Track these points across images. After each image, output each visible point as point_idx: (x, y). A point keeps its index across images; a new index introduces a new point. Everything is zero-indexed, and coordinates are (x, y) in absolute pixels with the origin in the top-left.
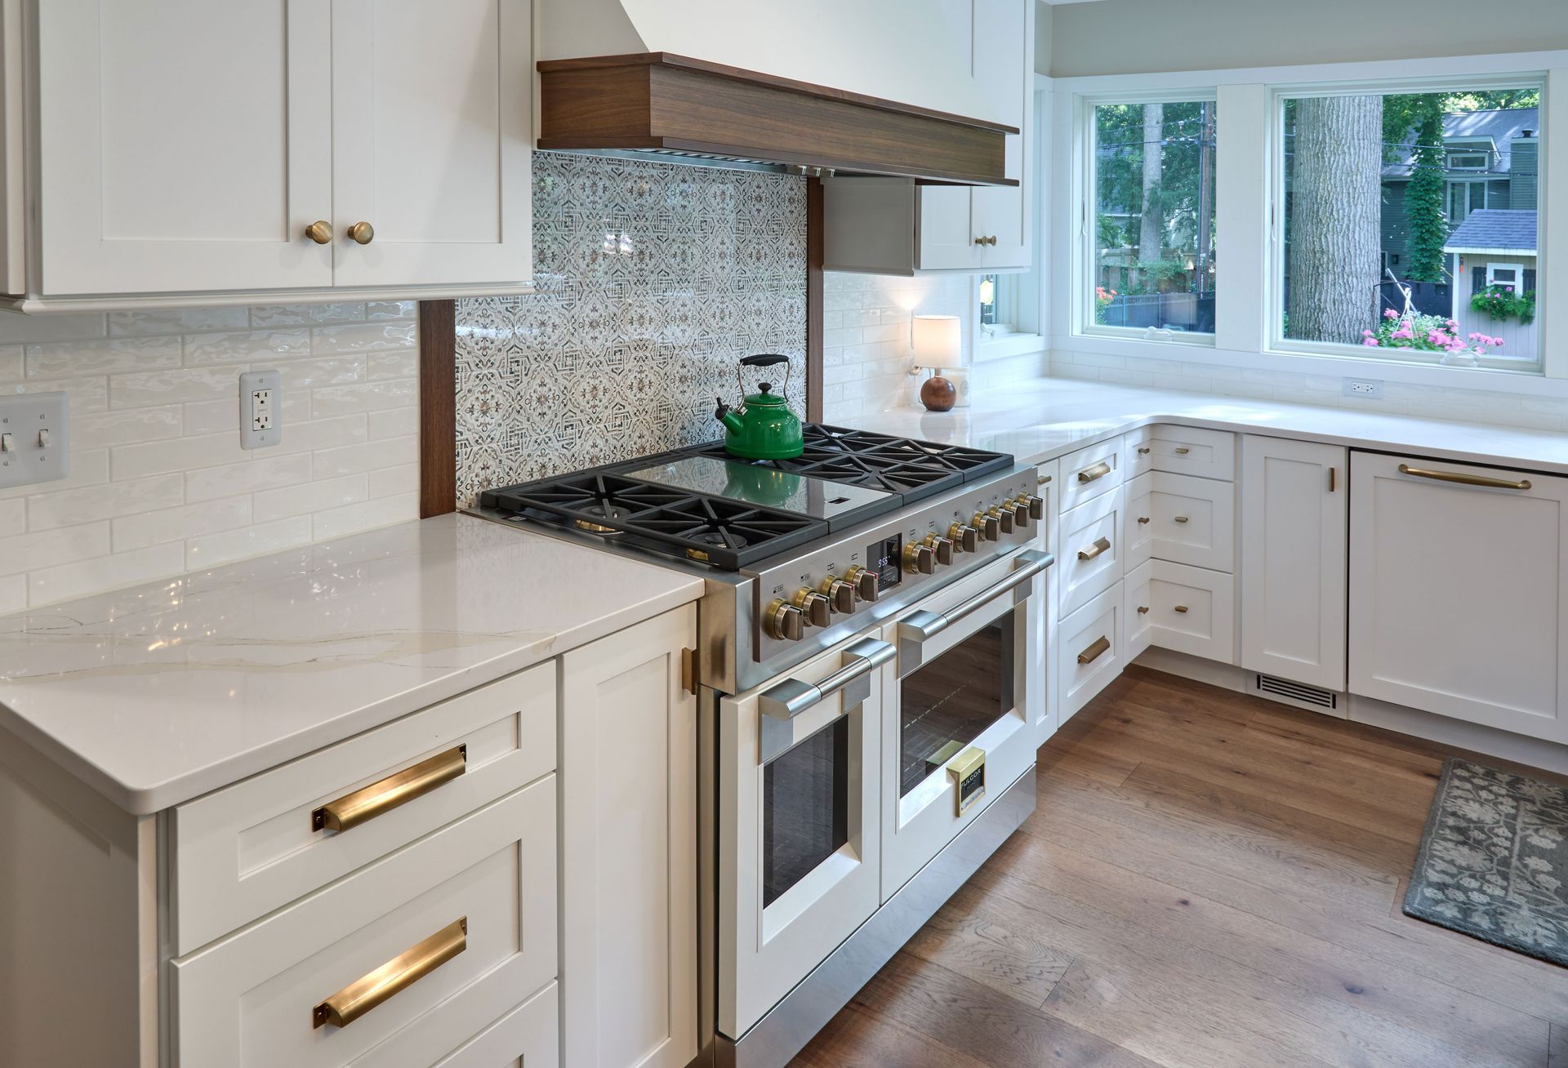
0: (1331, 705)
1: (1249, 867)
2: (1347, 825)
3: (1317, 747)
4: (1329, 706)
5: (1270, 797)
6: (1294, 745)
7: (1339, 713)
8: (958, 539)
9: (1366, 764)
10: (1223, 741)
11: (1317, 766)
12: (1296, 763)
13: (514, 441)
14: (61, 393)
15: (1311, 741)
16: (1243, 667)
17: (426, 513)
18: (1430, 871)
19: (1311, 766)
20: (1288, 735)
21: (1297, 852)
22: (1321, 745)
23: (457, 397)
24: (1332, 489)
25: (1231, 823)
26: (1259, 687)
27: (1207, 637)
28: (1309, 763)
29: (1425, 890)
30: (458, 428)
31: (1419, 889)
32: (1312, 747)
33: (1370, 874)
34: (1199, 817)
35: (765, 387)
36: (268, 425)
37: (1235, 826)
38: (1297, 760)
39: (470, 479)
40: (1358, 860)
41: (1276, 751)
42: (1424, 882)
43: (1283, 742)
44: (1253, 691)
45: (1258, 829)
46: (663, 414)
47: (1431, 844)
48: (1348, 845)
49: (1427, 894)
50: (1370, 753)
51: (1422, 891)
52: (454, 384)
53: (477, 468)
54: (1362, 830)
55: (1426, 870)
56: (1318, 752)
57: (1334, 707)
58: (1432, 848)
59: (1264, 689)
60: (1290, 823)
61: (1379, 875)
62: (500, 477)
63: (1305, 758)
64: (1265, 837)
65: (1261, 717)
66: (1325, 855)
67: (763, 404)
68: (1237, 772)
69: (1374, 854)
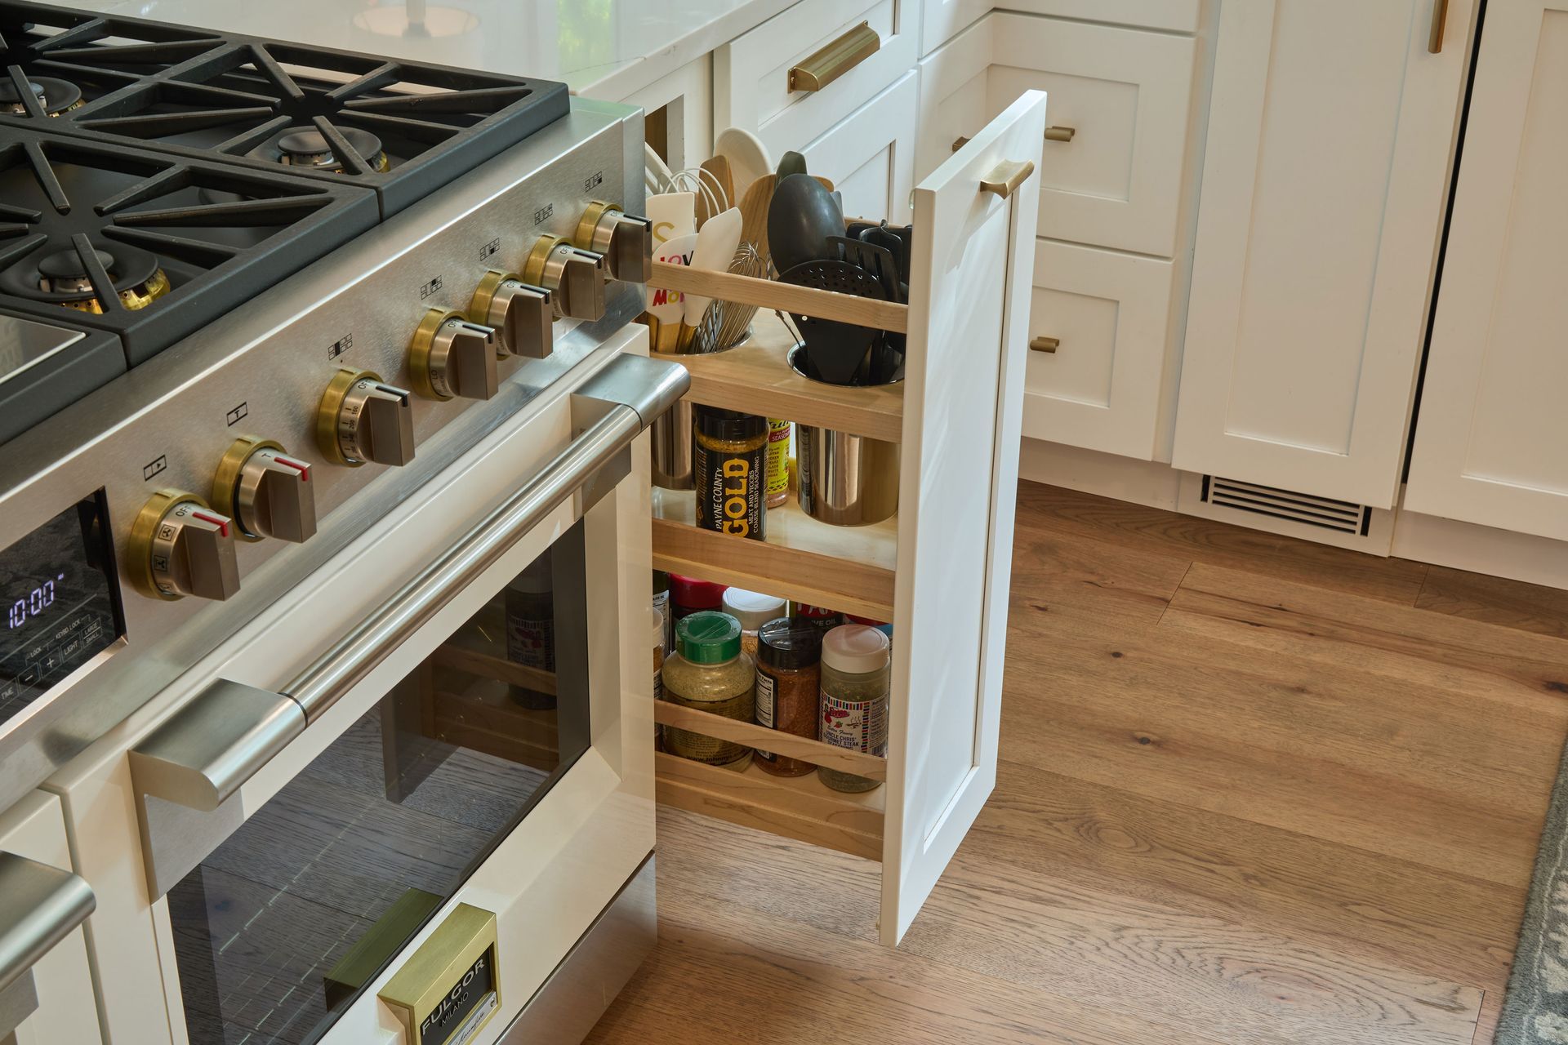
0: (1358, 528)
1: (1153, 1017)
2: (1378, 857)
3: (1322, 643)
4: (1353, 532)
5: (1212, 802)
6: (1272, 643)
7: (1375, 545)
8: (346, 427)
9: (1424, 675)
10: (1117, 655)
11: (1320, 695)
12: (1274, 694)
15: (1311, 628)
16: (1177, 464)
18: (1551, 963)
19: (1305, 696)
20: (1262, 614)
21: (1265, 955)
22: (1331, 636)
24: (1436, 46)
25: (1120, 892)
26: (1205, 498)
27: (1100, 405)
28: (1301, 690)
29: (1538, 1020)
31: (1526, 1018)
32: (1312, 642)
33: (1421, 992)
34: (1048, 885)
37: (1127, 900)
38: (1277, 686)
40: (1395, 952)
41: (1232, 665)
42: (1537, 1000)
43: (1247, 639)
44: (1193, 507)
45: (1180, 898)
47: (1555, 888)
48: (1377, 914)
49: (1543, 1034)
50: (1432, 643)
51: (1532, 1026)
54: (1410, 864)
55: (1542, 965)
56: (1324, 655)
57: (1365, 532)
58: (1557, 896)
59: (1214, 502)
60: (1250, 871)
61: (1438, 990)
63: (1295, 677)
64: (1195, 920)
65: (1206, 574)
66: (1325, 952)
68: (1144, 741)
69: (1430, 930)
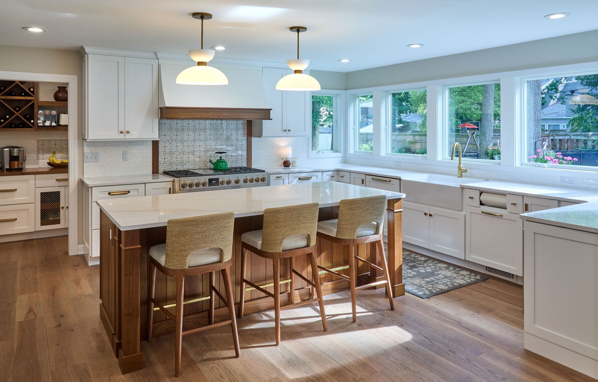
13: (171, 164)
14: (98, 152)
17: (153, 173)
23: (159, 157)
30: (159, 161)
35: (221, 157)
36: (127, 158)
39: (161, 169)
46: (205, 162)
52: (158, 154)
53: (163, 167)
62: (168, 169)
67: (220, 160)
